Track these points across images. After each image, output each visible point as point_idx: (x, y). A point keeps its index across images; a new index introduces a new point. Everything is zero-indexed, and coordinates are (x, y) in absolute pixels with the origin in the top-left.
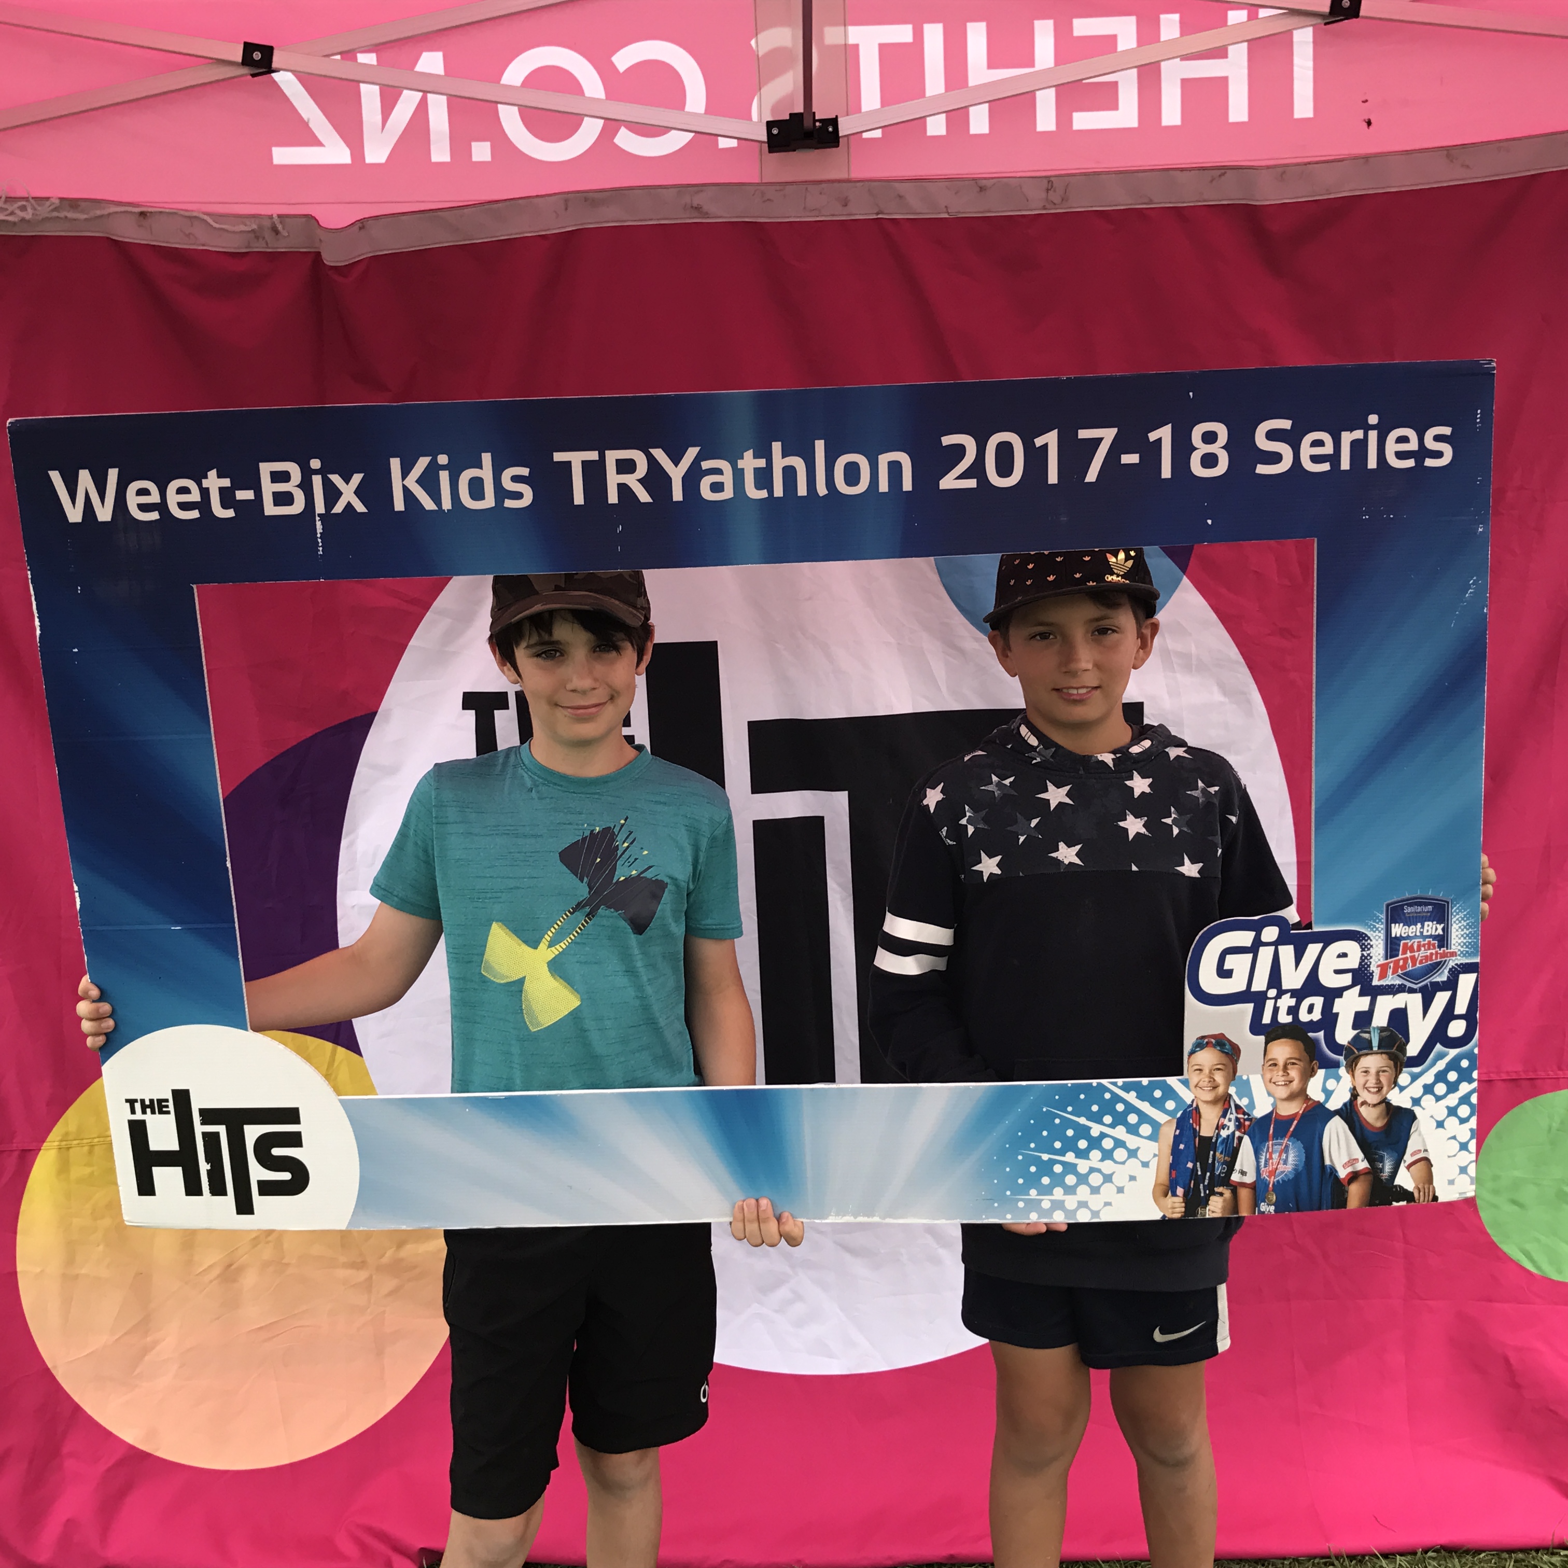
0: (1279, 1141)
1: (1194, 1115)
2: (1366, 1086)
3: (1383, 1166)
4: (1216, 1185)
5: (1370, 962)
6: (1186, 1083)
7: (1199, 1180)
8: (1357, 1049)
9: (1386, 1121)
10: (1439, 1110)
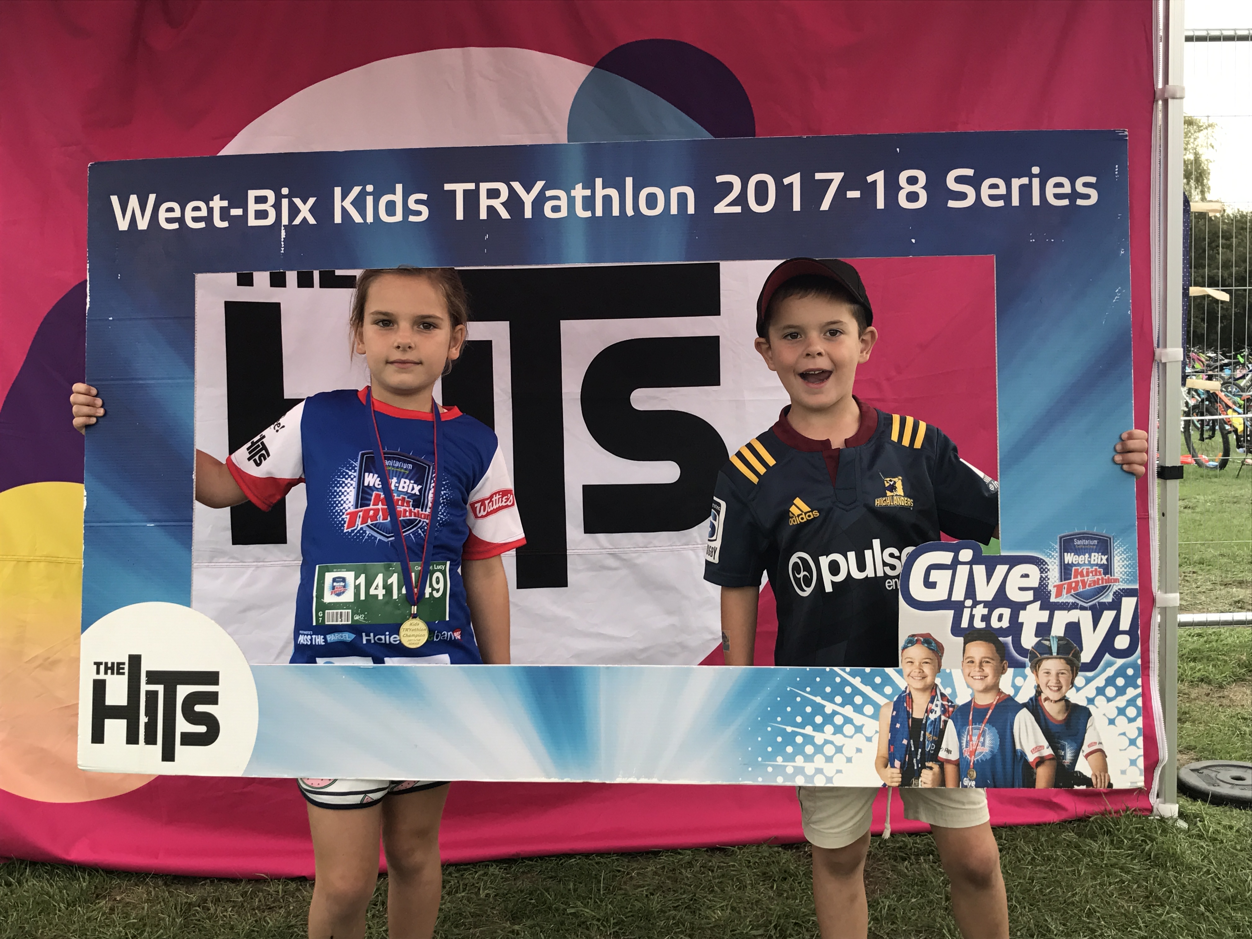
0: (977, 726)
1: (908, 699)
2: (1048, 685)
3: (1065, 753)
4: (926, 760)
5: (1048, 583)
6: (900, 673)
7: (913, 755)
8: (1039, 654)
9: (1066, 715)
10: (1111, 709)
